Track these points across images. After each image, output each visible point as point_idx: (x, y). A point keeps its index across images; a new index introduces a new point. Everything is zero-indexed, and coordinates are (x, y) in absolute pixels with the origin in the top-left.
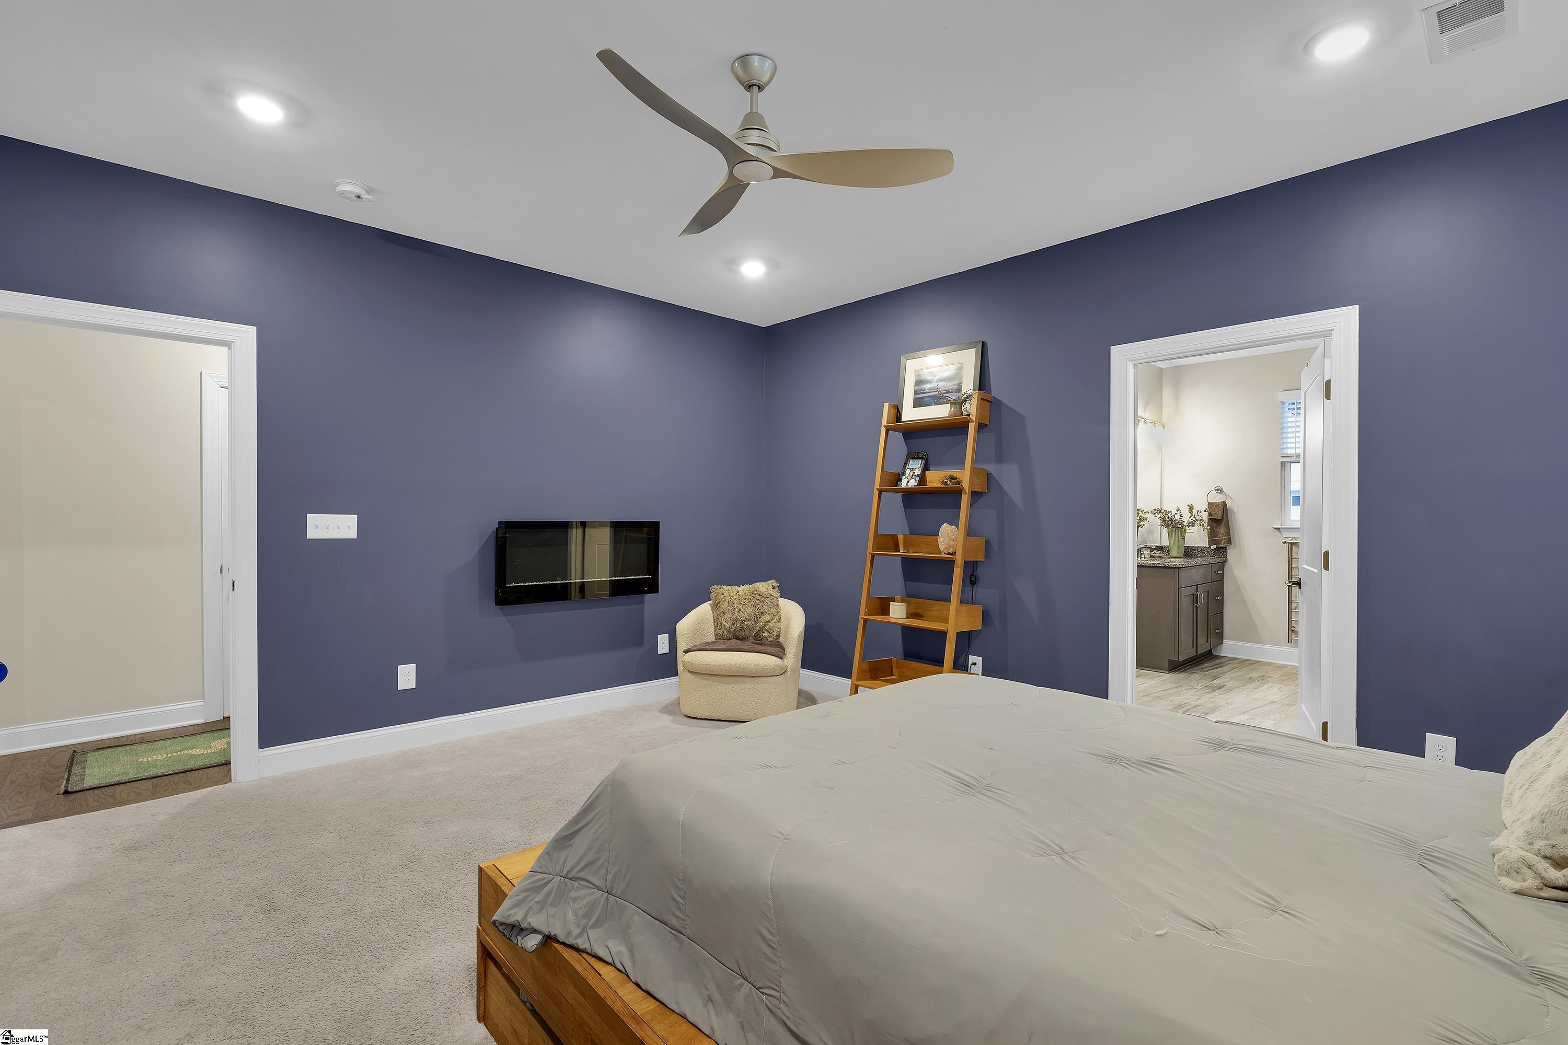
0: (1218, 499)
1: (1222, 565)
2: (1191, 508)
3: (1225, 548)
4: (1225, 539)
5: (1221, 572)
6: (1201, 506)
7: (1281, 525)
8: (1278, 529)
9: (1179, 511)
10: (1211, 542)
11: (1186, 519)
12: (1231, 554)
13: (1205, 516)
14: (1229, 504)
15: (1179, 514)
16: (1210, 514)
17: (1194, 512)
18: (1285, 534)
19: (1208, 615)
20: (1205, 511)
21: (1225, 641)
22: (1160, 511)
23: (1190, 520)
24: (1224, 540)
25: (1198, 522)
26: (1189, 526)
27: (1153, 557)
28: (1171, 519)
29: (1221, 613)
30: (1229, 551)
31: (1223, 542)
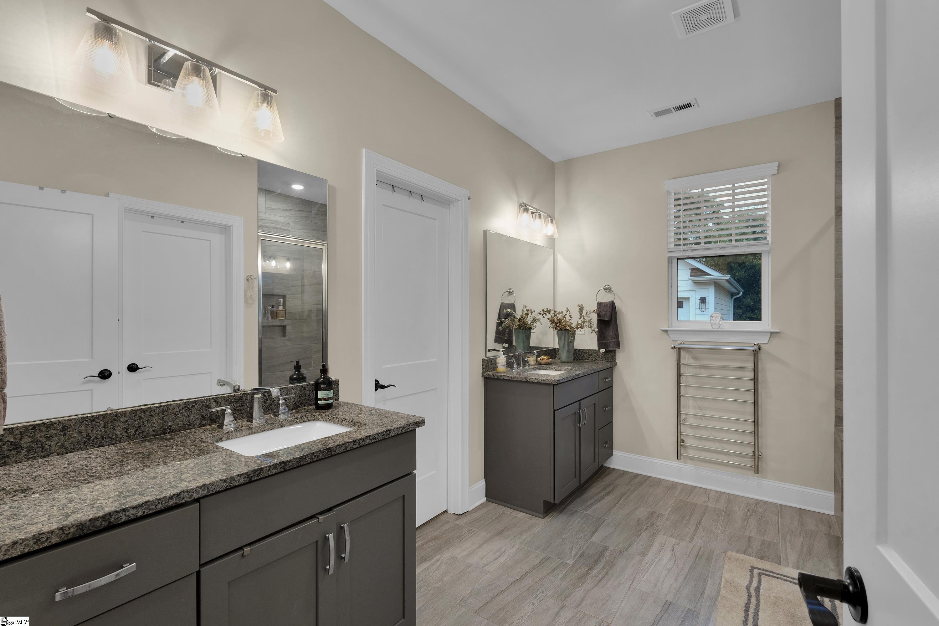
0: (606, 298)
1: (611, 370)
2: (581, 309)
3: (615, 352)
4: (614, 342)
5: (609, 379)
6: (591, 306)
7: (669, 327)
8: (666, 331)
9: (568, 312)
10: (600, 346)
11: (575, 321)
12: (620, 357)
13: (594, 317)
14: (617, 304)
15: (568, 315)
16: (599, 316)
17: (584, 313)
18: (674, 337)
19: (595, 429)
20: (594, 311)
21: (615, 452)
22: (549, 311)
23: (580, 321)
24: (612, 344)
25: (587, 324)
26: (578, 328)
27: (540, 364)
28: (560, 322)
29: (610, 423)
30: (617, 355)
31: (611, 345)
